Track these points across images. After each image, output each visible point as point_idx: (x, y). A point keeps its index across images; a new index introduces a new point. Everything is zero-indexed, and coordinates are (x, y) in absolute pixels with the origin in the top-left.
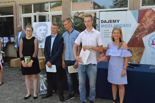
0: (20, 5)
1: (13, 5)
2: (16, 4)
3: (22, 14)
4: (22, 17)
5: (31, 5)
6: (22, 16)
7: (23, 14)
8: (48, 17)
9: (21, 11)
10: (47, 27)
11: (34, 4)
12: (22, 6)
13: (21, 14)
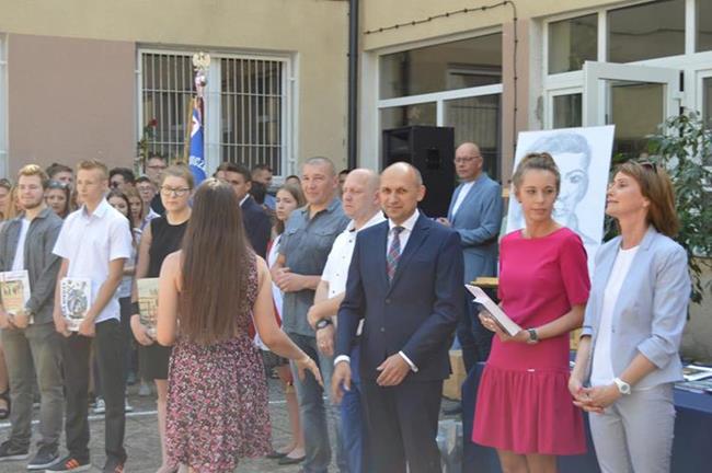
0: (538, 20)
1: (500, 25)
2: (515, 19)
3: (550, 73)
4: (544, 94)
5: (596, 14)
6: (549, 91)
7: (551, 76)
8: (682, 89)
9: (541, 60)
10: (588, 160)
11: (608, 12)
12: (551, 24)
13: (541, 74)
